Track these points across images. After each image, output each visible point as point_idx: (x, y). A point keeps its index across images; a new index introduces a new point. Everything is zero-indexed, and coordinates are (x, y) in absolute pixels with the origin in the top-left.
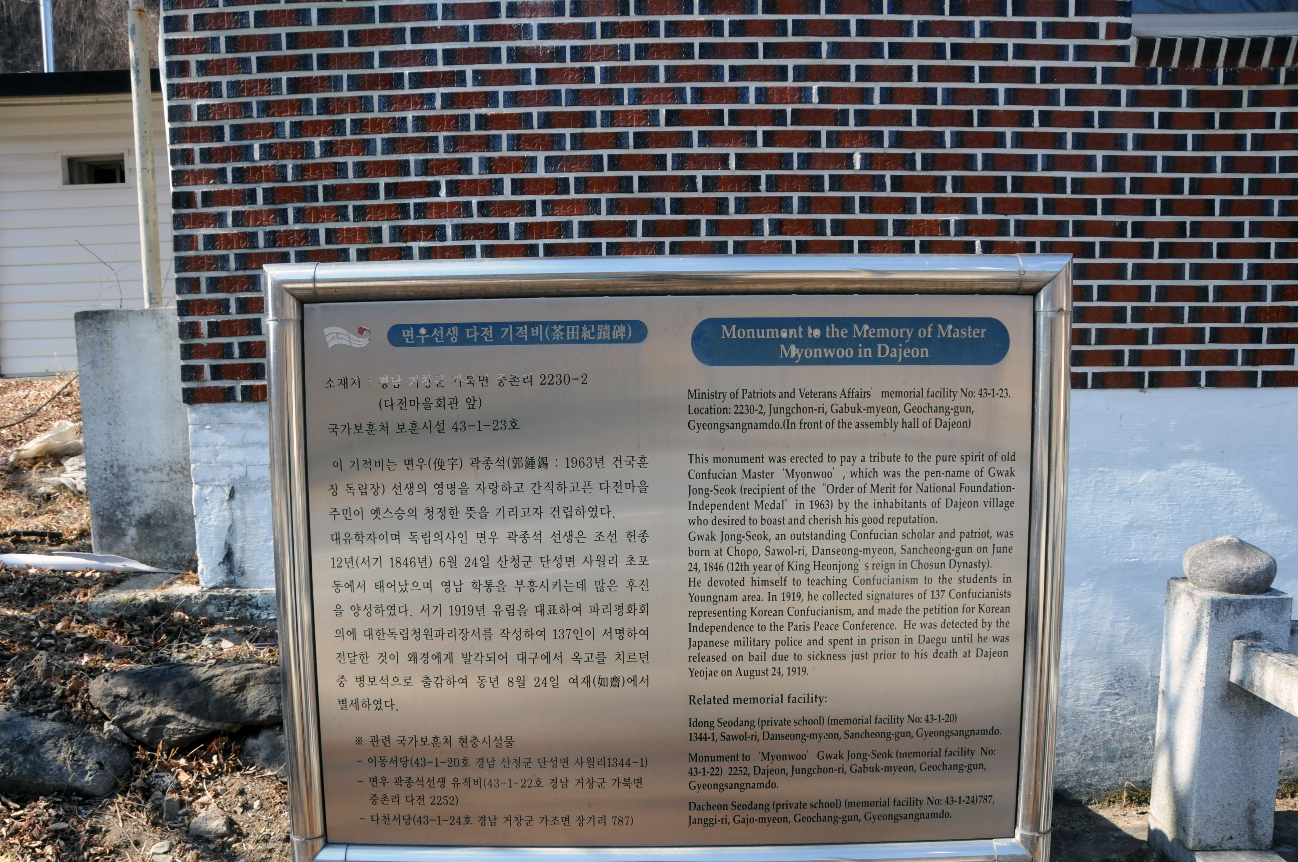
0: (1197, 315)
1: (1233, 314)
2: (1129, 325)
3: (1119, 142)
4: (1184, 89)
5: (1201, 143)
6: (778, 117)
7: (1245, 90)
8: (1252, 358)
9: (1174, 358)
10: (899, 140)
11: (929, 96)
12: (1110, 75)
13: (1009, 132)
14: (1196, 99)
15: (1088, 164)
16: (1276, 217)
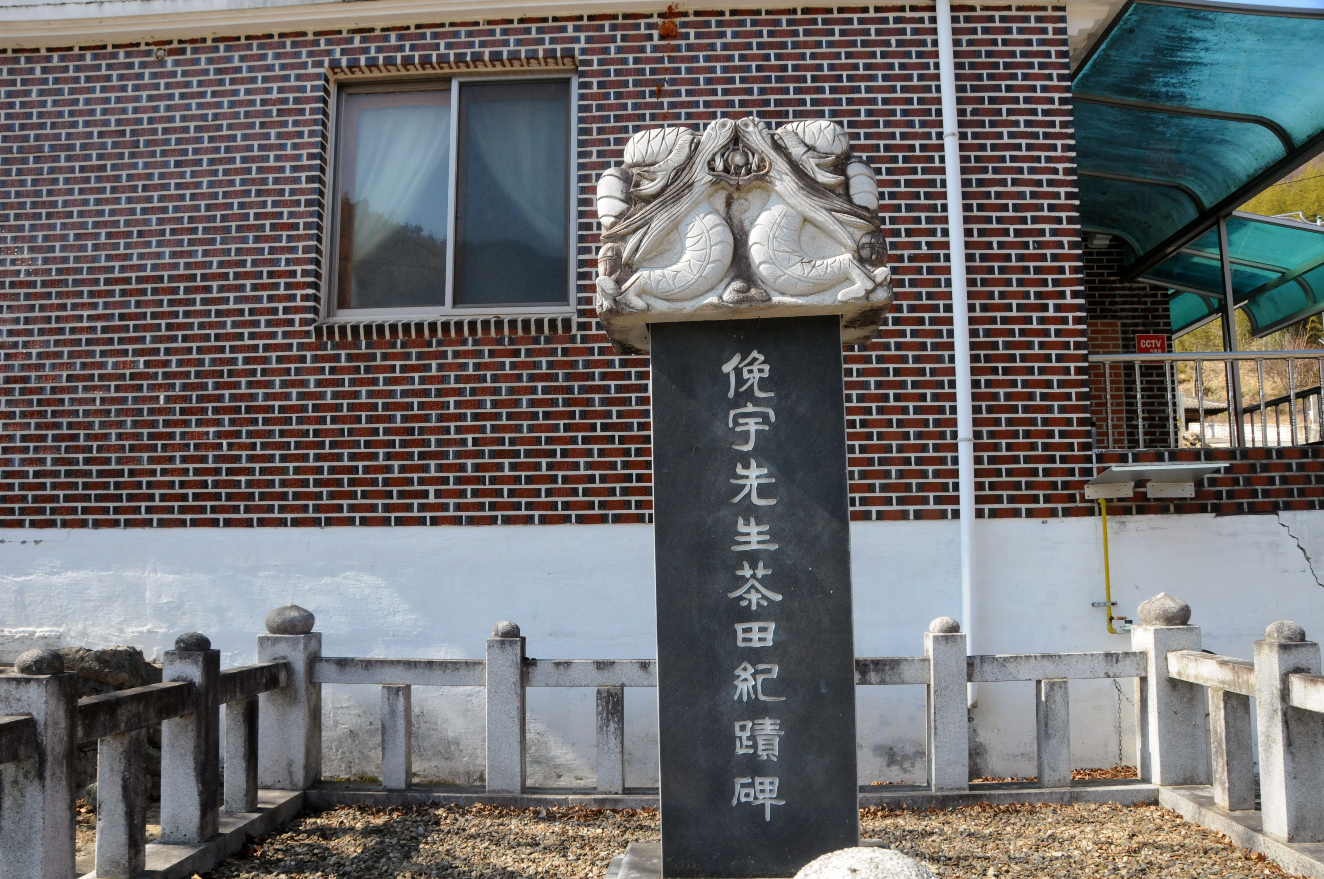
0: (352, 482)
1: (374, 482)
2: (312, 489)
3: (304, 383)
4: (343, 353)
5: (353, 382)
6: (122, 377)
7: (378, 352)
8: (388, 508)
9: (340, 508)
10: (185, 387)
11: (201, 362)
12: (301, 347)
13: (243, 380)
14: (350, 358)
15: (287, 396)
16: (399, 424)
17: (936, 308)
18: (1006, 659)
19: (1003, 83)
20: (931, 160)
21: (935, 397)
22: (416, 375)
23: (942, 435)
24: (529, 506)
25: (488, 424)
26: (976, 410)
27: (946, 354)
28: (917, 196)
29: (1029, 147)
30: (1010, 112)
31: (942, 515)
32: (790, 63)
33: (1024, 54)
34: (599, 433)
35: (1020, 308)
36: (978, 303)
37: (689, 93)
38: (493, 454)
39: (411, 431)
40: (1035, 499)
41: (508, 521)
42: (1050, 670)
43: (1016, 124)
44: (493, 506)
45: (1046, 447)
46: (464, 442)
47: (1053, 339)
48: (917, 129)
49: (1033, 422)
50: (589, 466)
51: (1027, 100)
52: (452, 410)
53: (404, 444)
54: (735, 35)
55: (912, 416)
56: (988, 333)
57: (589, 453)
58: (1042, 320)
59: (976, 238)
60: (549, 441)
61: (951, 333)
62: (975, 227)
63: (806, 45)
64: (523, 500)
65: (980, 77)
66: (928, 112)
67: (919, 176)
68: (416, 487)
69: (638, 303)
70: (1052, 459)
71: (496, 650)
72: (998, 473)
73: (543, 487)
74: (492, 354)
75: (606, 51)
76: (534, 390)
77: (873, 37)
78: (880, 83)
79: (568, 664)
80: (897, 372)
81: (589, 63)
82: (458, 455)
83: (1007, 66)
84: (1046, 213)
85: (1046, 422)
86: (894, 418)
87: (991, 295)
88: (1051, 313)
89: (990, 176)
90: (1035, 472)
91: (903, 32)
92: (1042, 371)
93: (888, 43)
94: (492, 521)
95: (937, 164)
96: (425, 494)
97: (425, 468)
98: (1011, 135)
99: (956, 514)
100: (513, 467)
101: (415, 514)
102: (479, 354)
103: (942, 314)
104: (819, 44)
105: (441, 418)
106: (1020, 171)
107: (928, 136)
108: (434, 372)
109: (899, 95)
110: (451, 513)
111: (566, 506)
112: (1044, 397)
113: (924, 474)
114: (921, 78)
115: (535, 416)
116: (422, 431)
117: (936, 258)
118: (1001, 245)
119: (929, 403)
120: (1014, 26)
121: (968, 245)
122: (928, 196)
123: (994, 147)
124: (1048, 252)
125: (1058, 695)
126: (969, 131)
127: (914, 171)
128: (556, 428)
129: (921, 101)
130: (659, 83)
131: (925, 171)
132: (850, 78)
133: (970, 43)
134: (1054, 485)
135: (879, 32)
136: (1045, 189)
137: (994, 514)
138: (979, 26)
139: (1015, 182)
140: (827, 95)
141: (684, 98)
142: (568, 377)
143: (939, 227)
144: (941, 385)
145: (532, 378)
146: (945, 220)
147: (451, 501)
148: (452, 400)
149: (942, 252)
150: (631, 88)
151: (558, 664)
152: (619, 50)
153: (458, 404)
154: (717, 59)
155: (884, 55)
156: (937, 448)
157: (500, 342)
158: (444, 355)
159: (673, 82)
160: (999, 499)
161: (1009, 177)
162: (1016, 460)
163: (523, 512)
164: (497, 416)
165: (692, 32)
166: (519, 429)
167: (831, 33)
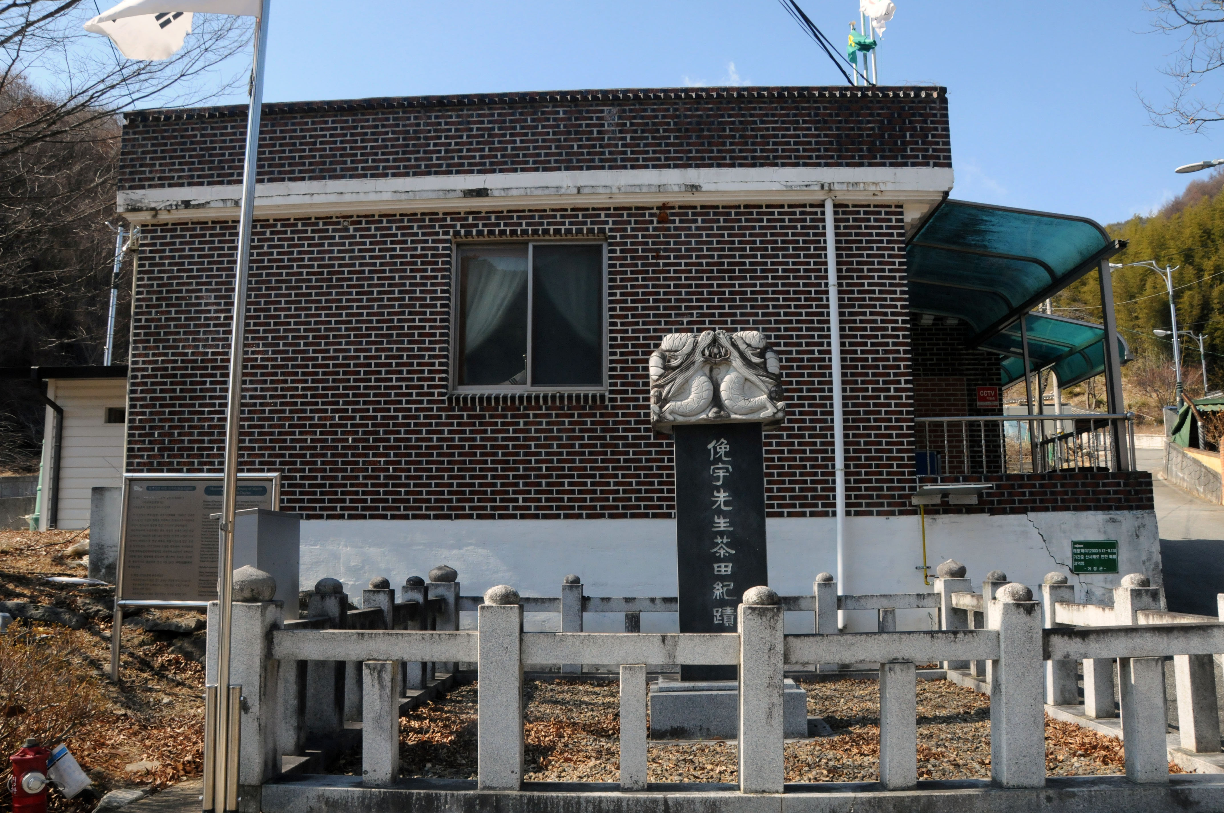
0: (471, 493)
1: (485, 493)
2: (446, 496)
3: (442, 432)
4: (465, 414)
5: (471, 432)
6: (325, 426)
7: (487, 414)
8: (493, 508)
9: (464, 508)
10: (364, 433)
11: (375, 418)
12: (439, 409)
13: (402, 429)
14: (469, 417)
15: (431, 440)
16: (500, 458)
17: (823, 390)
18: (860, 597)
19: (865, 253)
20: (821, 299)
21: (822, 444)
22: (511, 428)
23: (826, 467)
24: (580, 508)
25: (555, 458)
26: (846, 451)
27: (829, 418)
28: (812, 322)
29: (881, 292)
30: (869, 270)
31: (826, 514)
32: (736, 239)
33: (878, 235)
34: (622, 464)
35: (874, 390)
36: (848, 387)
37: (676, 257)
38: (558, 477)
39: (508, 462)
40: (882, 505)
41: (567, 516)
42: (885, 603)
43: (873, 277)
44: (558, 507)
45: (888, 474)
46: (540, 469)
47: (893, 408)
48: (813, 281)
49: (881, 458)
50: (616, 484)
51: (879, 263)
52: (533, 450)
53: (503, 470)
54: (703, 221)
55: (808, 455)
56: (854, 405)
57: (616, 476)
58: (886, 398)
59: (847, 348)
60: (592, 468)
61: (832, 405)
62: (847, 341)
63: (746, 228)
64: (576, 504)
65: (851, 249)
66: (819, 270)
67: (814, 310)
68: (511, 496)
69: (670, 417)
70: (892, 481)
71: (567, 591)
72: (860, 489)
73: (588, 496)
74: (557, 416)
75: (625, 230)
76: (582, 438)
77: (787, 223)
78: (791, 252)
79: (608, 599)
80: (800, 429)
81: (615, 237)
82: (536, 477)
83: (868, 242)
84: (890, 332)
85: (888, 458)
86: (798, 456)
87: (856, 382)
88: (892, 393)
89: (856, 310)
90: (881, 489)
91: (805, 220)
92: (886, 428)
93: (795, 227)
94: (557, 516)
95: (825, 302)
96: (516, 500)
97: (517, 485)
98: (870, 285)
99: (834, 514)
100: (570, 484)
101: (511, 512)
102: (550, 416)
103: (827, 394)
104: (754, 228)
105: (526, 454)
106: (875, 306)
107: (819, 285)
108: (522, 426)
109: (802, 260)
110: (533, 512)
111: (602, 508)
112: (887, 443)
113: (815, 489)
114: (816, 249)
115: (583, 454)
116: (515, 462)
117: (824, 360)
118: (863, 352)
119: (818, 447)
120: (872, 217)
121: (842, 352)
122: (819, 322)
123: (859, 292)
124: (891, 356)
125: (890, 618)
126: (844, 282)
127: (811, 307)
128: (596, 461)
129: (815, 263)
130: (658, 250)
131: (817, 306)
132: (773, 249)
133: (845, 227)
134: (893, 496)
135: (790, 220)
136: (890, 317)
137: (857, 514)
138: (851, 217)
139: (872, 314)
140: (759, 260)
141: (672, 260)
142: (603, 430)
143: (825, 341)
144: (825, 436)
145: (581, 431)
146: (829, 337)
147: (533, 505)
148: (533, 443)
149: (827, 356)
150: (640, 254)
151: (603, 599)
152: (633, 229)
153: (536, 446)
154: (692, 236)
155: (793, 235)
156: (823, 474)
157: (562, 408)
158: (528, 416)
159: (665, 250)
160: (860, 505)
161: (868, 310)
162: (870, 481)
163: (576, 511)
164: (561, 454)
165: (677, 219)
166: (574, 461)
167: (761, 220)
